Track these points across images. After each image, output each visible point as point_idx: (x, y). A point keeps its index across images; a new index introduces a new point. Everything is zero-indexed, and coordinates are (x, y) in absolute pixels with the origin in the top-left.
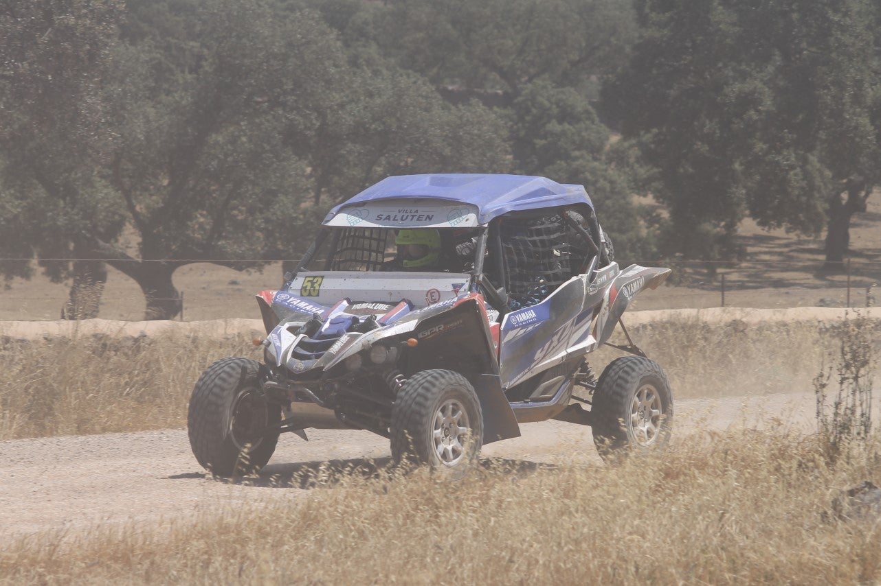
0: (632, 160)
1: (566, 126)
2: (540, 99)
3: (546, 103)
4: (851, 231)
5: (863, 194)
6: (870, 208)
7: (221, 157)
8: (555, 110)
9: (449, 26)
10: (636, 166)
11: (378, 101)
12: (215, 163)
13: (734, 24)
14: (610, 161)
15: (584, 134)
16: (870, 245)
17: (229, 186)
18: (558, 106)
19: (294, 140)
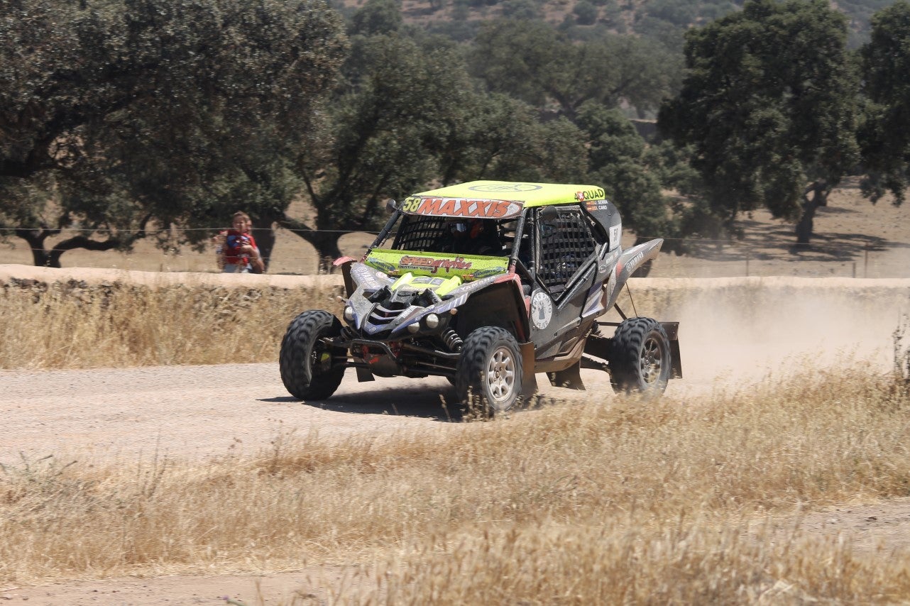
0: (661, 164)
1: (615, 137)
2: (595, 118)
3: (599, 120)
4: (815, 220)
5: (824, 193)
6: (829, 204)
7: (377, 155)
8: (606, 126)
9: (522, 62)
10: (665, 168)
11: (494, 116)
12: (371, 159)
13: (758, 68)
14: (646, 163)
15: (627, 143)
16: (828, 231)
17: (381, 176)
18: (608, 123)
19: (431, 143)
